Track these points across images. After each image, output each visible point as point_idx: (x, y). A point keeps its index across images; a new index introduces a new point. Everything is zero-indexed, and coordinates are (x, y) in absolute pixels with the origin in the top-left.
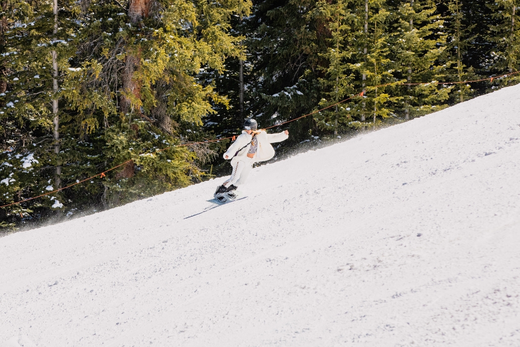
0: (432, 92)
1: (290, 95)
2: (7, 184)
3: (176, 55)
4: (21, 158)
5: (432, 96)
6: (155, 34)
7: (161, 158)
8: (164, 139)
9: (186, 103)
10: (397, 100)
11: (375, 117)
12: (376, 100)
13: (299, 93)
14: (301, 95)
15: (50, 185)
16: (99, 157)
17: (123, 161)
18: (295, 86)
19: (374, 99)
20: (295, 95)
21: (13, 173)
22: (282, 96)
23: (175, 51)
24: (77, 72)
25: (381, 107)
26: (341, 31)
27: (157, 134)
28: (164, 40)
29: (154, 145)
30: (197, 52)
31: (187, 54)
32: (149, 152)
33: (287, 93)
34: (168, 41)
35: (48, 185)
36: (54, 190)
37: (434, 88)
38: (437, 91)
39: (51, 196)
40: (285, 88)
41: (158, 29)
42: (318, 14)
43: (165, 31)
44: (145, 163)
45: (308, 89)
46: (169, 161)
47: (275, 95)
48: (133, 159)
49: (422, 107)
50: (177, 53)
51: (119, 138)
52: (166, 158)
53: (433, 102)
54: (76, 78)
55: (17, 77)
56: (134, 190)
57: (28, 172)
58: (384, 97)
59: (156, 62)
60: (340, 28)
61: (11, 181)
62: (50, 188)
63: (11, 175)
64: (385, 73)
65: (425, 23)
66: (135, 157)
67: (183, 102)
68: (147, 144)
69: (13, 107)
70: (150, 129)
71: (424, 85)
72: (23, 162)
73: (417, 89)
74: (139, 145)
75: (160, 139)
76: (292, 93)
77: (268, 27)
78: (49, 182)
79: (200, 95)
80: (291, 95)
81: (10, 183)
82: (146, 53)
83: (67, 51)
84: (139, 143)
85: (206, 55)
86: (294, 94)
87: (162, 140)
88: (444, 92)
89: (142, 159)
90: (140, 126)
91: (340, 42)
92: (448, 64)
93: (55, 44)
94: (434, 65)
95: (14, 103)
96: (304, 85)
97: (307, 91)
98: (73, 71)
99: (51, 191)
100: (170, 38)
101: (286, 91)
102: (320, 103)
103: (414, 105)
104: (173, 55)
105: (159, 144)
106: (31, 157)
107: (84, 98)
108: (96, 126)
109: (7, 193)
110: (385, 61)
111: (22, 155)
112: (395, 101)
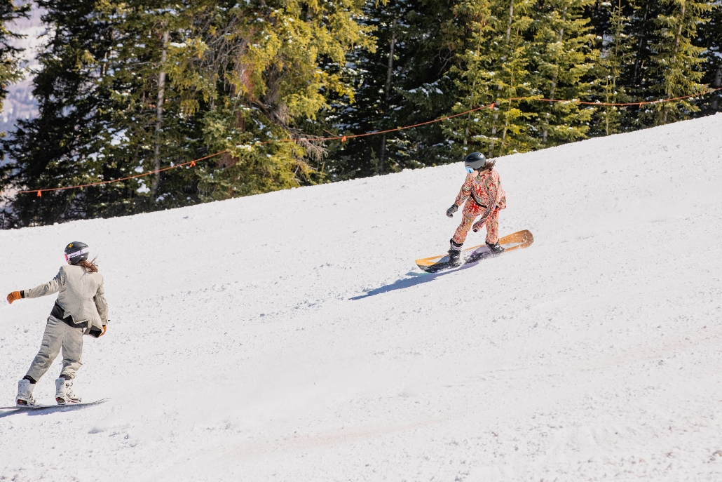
0: (573, 111)
1: (427, 93)
2: (95, 159)
3: (290, 41)
4: (113, 132)
5: (573, 116)
6: (273, 15)
7: (261, 151)
8: (269, 130)
9: (297, 95)
10: (531, 116)
11: (505, 132)
12: (507, 114)
13: (439, 91)
14: (440, 94)
15: (141, 166)
16: (198, 141)
17: (221, 150)
18: (436, 83)
19: (504, 113)
20: (434, 94)
21: (103, 148)
22: (419, 93)
23: (291, 37)
24: (181, 49)
25: (513, 121)
26: (485, 32)
27: (264, 124)
28: (282, 22)
29: (257, 136)
30: (315, 41)
31: (302, 41)
32: (249, 144)
33: (424, 90)
34: (286, 24)
35: (138, 165)
36: (143, 173)
37: (574, 107)
38: (578, 110)
39: (139, 178)
40: (424, 84)
41: (277, 9)
42: (465, 9)
43: (286, 13)
44: (242, 155)
45: (449, 88)
46: (269, 156)
47: (412, 91)
48: (227, 150)
49: (558, 127)
50: (292, 39)
51: (216, 126)
52: (266, 152)
53: (574, 122)
54: (180, 55)
55: (122, 43)
56: (227, 183)
57: (122, 148)
58: (516, 112)
59: (265, 47)
60: (483, 29)
61: (99, 156)
62: (140, 170)
63: (101, 150)
64: (520, 85)
65: (575, 35)
66: (230, 148)
67: (294, 93)
68: (248, 135)
69: (112, 75)
70: (257, 118)
71: (563, 103)
72: (112, 138)
73: (557, 106)
74: (238, 135)
75: (265, 131)
76: (431, 91)
77: (419, 14)
78: (141, 162)
79: (313, 88)
80: (430, 94)
81: (98, 159)
82: (257, 37)
83: (176, 22)
84: (238, 132)
85: (325, 44)
86: (433, 92)
87: (266, 132)
88: (586, 113)
89: (239, 150)
90: (244, 113)
91: (482, 44)
92: (596, 81)
93: (163, 13)
94: (580, 81)
95: (115, 72)
96: (446, 84)
97: (448, 90)
98: (176, 47)
99: (140, 174)
100: (288, 22)
101: (424, 87)
102: (455, 108)
103: (551, 123)
104: (285, 40)
105: (262, 137)
106: (122, 133)
107: (185, 77)
108: (196, 109)
109: (94, 169)
110: (522, 72)
111: (115, 130)
112: (528, 118)
